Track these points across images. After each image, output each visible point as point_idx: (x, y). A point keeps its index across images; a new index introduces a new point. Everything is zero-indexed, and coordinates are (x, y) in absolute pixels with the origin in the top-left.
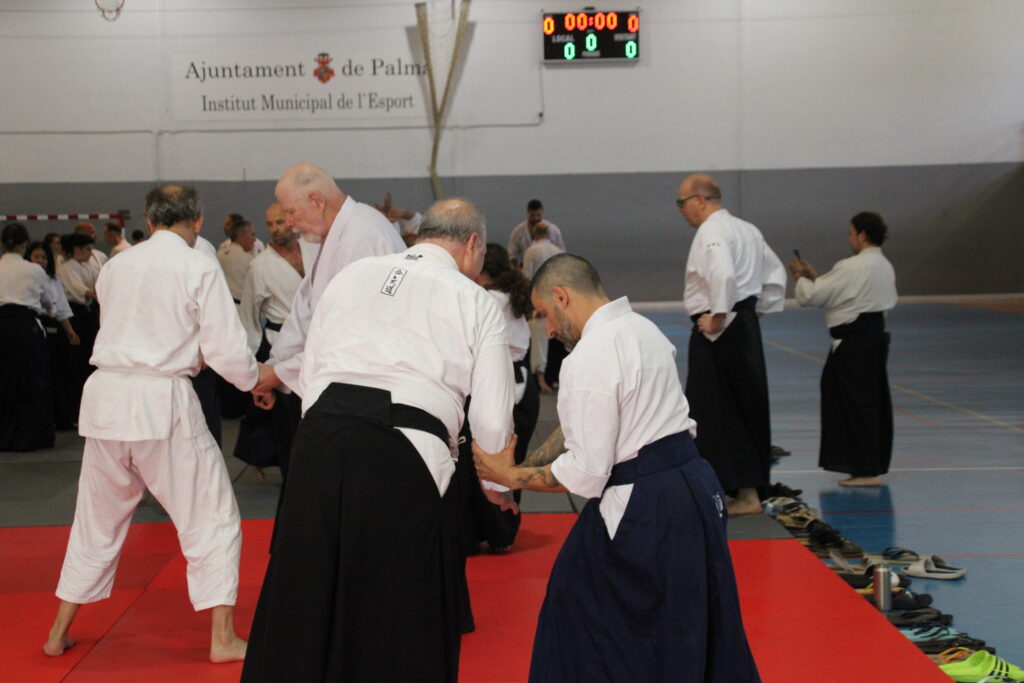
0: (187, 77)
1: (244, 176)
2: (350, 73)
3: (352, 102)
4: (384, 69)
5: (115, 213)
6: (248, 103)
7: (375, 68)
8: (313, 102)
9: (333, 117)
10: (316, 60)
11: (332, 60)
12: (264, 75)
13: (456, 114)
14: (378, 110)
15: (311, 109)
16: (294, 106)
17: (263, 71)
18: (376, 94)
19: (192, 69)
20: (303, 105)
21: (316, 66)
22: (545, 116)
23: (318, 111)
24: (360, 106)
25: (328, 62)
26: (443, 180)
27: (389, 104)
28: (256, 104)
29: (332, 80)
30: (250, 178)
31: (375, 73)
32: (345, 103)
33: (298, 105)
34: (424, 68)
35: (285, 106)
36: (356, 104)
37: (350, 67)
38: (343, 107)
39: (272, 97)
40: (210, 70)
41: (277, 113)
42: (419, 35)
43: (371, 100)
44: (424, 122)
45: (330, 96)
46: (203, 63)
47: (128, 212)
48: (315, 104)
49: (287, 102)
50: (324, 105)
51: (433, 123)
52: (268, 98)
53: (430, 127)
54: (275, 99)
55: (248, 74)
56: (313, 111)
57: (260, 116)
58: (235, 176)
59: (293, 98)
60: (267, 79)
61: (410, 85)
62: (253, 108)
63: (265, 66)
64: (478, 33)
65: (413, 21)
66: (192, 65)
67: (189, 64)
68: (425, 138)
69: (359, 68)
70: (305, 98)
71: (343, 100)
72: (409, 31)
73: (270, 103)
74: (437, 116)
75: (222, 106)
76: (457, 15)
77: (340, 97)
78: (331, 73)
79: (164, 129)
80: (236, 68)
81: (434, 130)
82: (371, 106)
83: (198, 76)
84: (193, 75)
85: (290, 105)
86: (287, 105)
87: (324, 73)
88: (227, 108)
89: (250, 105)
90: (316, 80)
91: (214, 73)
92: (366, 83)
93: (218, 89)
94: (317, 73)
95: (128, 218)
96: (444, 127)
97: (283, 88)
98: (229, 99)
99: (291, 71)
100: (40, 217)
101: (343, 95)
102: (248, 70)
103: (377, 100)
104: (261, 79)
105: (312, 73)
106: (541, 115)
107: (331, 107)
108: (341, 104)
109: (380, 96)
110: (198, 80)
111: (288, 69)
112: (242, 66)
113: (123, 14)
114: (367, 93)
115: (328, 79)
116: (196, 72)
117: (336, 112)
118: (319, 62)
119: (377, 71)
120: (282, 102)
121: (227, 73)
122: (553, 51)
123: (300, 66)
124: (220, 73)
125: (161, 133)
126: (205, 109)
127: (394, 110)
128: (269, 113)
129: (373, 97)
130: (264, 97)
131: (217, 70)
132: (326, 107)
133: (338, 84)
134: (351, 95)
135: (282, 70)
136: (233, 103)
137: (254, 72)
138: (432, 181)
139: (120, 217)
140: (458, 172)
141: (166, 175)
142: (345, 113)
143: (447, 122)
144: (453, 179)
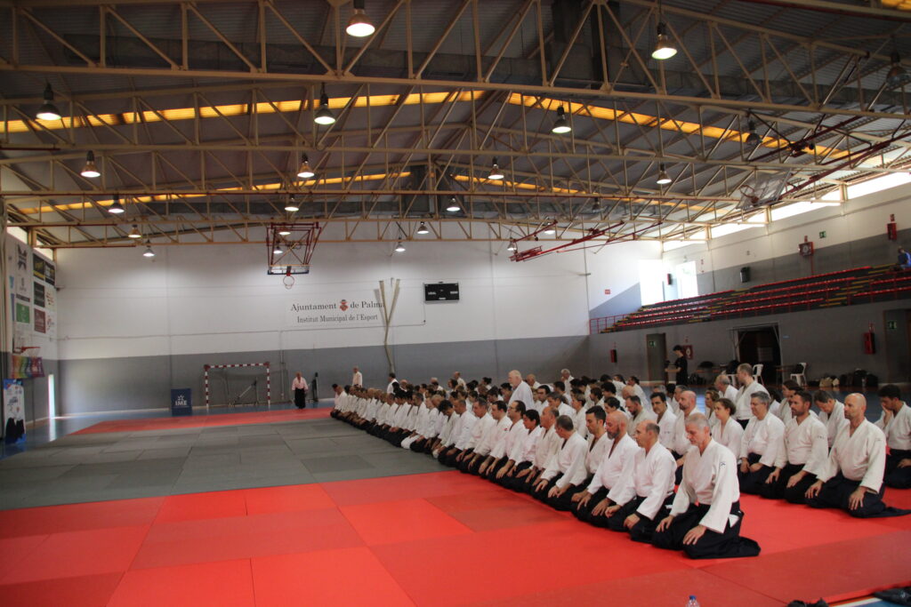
0: (292, 309)
1: (314, 347)
2: (354, 307)
3: (355, 318)
4: (366, 305)
5: (264, 363)
8: (340, 318)
9: (348, 323)
10: (340, 302)
13: (394, 322)
14: (364, 321)
15: (339, 321)
17: (321, 307)
19: (294, 307)
20: (336, 319)
21: (340, 304)
22: (426, 321)
23: (342, 322)
24: (358, 319)
25: (345, 303)
26: (389, 346)
27: (369, 318)
28: (318, 319)
29: (347, 310)
30: (316, 347)
32: (352, 318)
33: (334, 319)
34: (382, 305)
37: (353, 304)
38: (352, 320)
40: (300, 307)
41: (325, 323)
42: (380, 293)
44: (382, 325)
45: (347, 316)
46: (298, 304)
47: (269, 362)
50: (344, 319)
51: (385, 325)
52: (323, 317)
53: (384, 327)
54: (325, 317)
55: (315, 308)
57: (319, 324)
58: (310, 347)
59: (332, 317)
60: (322, 310)
61: (376, 311)
63: (321, 305)
64: (401, 291)
65: (378, 287)
66: (294, 305)
67: (292, 305)
68: (382, 331)
69: (357, 305)
70: (337, 317)
72: (376, 291)
73: (323, 319)
74: (388, 322)
75: (305, 320)
76: (394, 286)
77: (350, 316)
78: (346, 307)
79: (282, 330)
80: (311, 306)
81: (386, 328)
82: (362, 319)
83: (296, 309)
84: (294, 309)
86: (330, 319)
87: (344, 307)
88: (307, 321)
89: (316, 320)
91: (302, 308)
92: (360, 310)
93: (303, 314)
94: (341, 307)
95: (270, 365)
96: (389, 326)
97: (328, 313)
101: (352, 315)
102: (315, 306)
103: (364, 317)
104: (320, 310)
107: (347, 320)
108: (350, 318)
109: (365, 315)
110: (296, 311)
111: (330, 306)
112: (313, 305)
113: (294, 287)
114: (360, 314)
115: (345, 309)
118: (342, 303)
119: (364, 306)
120: (328, 318)
121: (307, 308)
122: (429, 298)
123: (335, 305)
124: (304, 308)
125: (282, 332)
126: (299, 322)
127: (370, 321)
128: (323, 323)
129: (362, 316)
130: (321, 317)
133: (349, 311)
134: (354, 315)
135: (328, 306)
136: (309, 319)
137: (317, 307)
138: (385, 346)
139: (267, 364)
140: (395, 343)
141: (284, 348)
142: (352, 322)
143: (391, 324)
144: (393, 346)
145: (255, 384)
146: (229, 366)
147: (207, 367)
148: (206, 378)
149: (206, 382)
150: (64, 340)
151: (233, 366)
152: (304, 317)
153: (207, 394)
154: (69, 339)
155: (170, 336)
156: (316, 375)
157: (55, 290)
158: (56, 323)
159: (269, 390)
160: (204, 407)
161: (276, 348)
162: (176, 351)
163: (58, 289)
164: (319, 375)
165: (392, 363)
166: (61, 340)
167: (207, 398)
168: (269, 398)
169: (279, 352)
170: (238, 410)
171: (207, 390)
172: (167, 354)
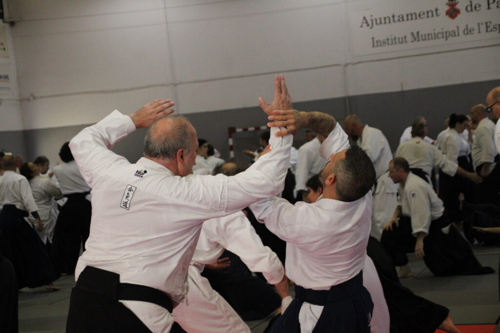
0: (362, 26)
1: (402, 88)
2: (472, 10)
3: (473, 30)
4: (495, 4)
6: (402, 38)
7: (489, 4)
8: (446, 32)
9: (461, 41)
10: (447, 4)
11: (458, 3)
12: (412, 19)
14: (492, 33)
15: (445, 38)
16: (433, 37)
17: (412, 16)
18: (490, 22)
19: (364, 21)
20: (440, 36)
21: (447, 8)
23: (450, 39)
24: (479, 32)
25: (455, 5)
28: (407, 39)
29: (459, 16)
30: (406, 88)
31: (489, 8)
32: (468, 31)
33: (436, 36)
35: (427, 38)
36: (476, 31)
37: (471, 6)
38: (468, 34)
39: (418, 33)
40: (376, 20)
41: (421, 43)
43: (487, 27)
45: (458, 27)
46: (372, 16)
48: (448, 35)
49: (428, 35)
50: (454, 34)
52: (415, 34)
54: (420, 34)
55: (401, 20)
56: (446, 39)
57: (411, 47)
58: (396, 88)
59: (433, 32)
60: (414, 21)
62: (406, 42)
63: (412, 13)
66: (364, 18)
67: (362, 18)
69: (477, 6)
70: (441, 31)
71: (467, 29)
73: (416, 37)
75: (385, 43)
77: (465, 27)
78: (458, 12)
79: (348, 62)
80: (393, 16)
82: (487, 31)
83: (368, 25)
84: (365, 25)
85: (430, 37)
87: (453, 13)
88: (389, 44)
89: (403, 40)
90: (447, 18)
91: (378, 22)
92: (483, 15)
93: (382, 32)
94: (448, 13)
97: (425, 26)
98: (389, 38)
99: (430, 14)
101: (467, 26)
102: (401, 17)
103: (491, 26)
104: (410, 22)
105: (445, 13)
107: (459, 35)
108: (466, 32)
109: (493, 23)
110: (369, 28)
111: (428, 12)
112: (397, 14)
114: (484, 22)
115: (456, 16)
116: (367, 22)
117: (462, 37)
118: (449, 6)
119: (491, 6)
120: (425, 35)
121: (387, 20)
123: (436, 10)
124: (383, 21)
125: (346, 65)
126: (374, 46)
128: (416, 43)
129: (488, 24)
130: (412, 34)
131: (380, 19)
132: (455, 35)
133: (463, 19)
134: (473, 25)
135: (424, 14)
136: (392, 39)
137: (405, 18)
141: (352, 93)
142: (469, 37)
146: (264, 127)
147: (232, 131)
148: (231, 148)
149: (232, 154)
150: (28, 100)
152: (381, 37)
154: (34, 98)
155: (175, 85)
157: (7, 26)
158: (13, 77)
163: (12, 24)
166: (26, 101)
169: (344, 99)
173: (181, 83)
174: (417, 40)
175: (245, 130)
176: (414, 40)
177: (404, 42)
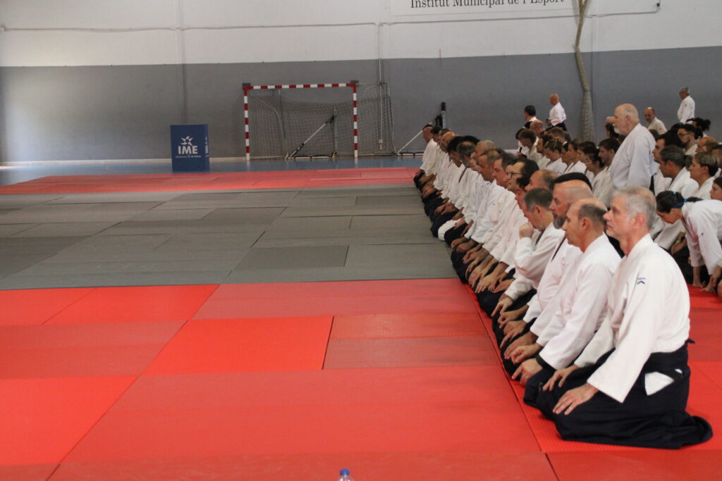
1: (440, 54)
5: (349, 82)
6: (443, 2)
9: (505, 10)
13: (594, 6)
14: (537, 4)
15: (489, 5)
16: (477, 3)
20: (484, 2)
22: (661, 5)
23: (495, 7)
24: (524, 2)
26: (584, 54)
27: (545, 0)
28: (449, 2)
30: (445, 55)
32: (513, 1)
33: (479, 2)
35: (470, 3)
36: (521, 1)
38: (512, 3)
41: (464, 8)
44: (571, 12)
47: (357, 82)
48: (492, 2)
49: (472, 0)
51: (578, 13)
53: (576, 16)
57: (452, 11)
58: (432, 54)
62: (448, 5)
68: (572, 25)
73: (459, 1)
74: (582, 7)
75: (425, 3)
79: (383, 21)
81: (579, 18)
82: (532, 2)
85: (474, 2)
88: (429, 5)
95: (358, 86)
96: (586, 16)
100: (298, 86)
106: (658, 5)
107: (503, 3)
108: (510, 1)
117: (507, 6)
120: (468, 1)
125: (381, 25)
126: (413, 7)
127: (549, 5)
128: (458, 8)
132: (499, 3)
138: (576, 55)
139: (353, 85)
140: (595, 49)
141: (386, 55)
142: (514, 7)
143: (589, 12)
144: (592, 53)
145: (333, 119)
146: (286, 87)
147: (247, 88)
148: (246, 107)
149: (246, 114)
151: (293, 87)
153: (247, 135)
154: (6, 29)
155: (183, 30)
156: (443, 107)
159: (355, 132)
160: (243, 159)
161: (371, 55)
162: (194, 58)
164: (447, 106)
165: (588, 88)
167: (247, 142)
168: (356, 147)
169: (377, 61)
170: (301, 166)
171: (247, 128)
172: (177, 60)
173: (189, 28)
174: (459, 4)
175: (264, 87)
176: (456, 4)
177: (445, 4)
